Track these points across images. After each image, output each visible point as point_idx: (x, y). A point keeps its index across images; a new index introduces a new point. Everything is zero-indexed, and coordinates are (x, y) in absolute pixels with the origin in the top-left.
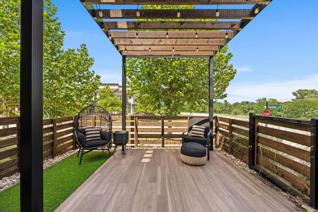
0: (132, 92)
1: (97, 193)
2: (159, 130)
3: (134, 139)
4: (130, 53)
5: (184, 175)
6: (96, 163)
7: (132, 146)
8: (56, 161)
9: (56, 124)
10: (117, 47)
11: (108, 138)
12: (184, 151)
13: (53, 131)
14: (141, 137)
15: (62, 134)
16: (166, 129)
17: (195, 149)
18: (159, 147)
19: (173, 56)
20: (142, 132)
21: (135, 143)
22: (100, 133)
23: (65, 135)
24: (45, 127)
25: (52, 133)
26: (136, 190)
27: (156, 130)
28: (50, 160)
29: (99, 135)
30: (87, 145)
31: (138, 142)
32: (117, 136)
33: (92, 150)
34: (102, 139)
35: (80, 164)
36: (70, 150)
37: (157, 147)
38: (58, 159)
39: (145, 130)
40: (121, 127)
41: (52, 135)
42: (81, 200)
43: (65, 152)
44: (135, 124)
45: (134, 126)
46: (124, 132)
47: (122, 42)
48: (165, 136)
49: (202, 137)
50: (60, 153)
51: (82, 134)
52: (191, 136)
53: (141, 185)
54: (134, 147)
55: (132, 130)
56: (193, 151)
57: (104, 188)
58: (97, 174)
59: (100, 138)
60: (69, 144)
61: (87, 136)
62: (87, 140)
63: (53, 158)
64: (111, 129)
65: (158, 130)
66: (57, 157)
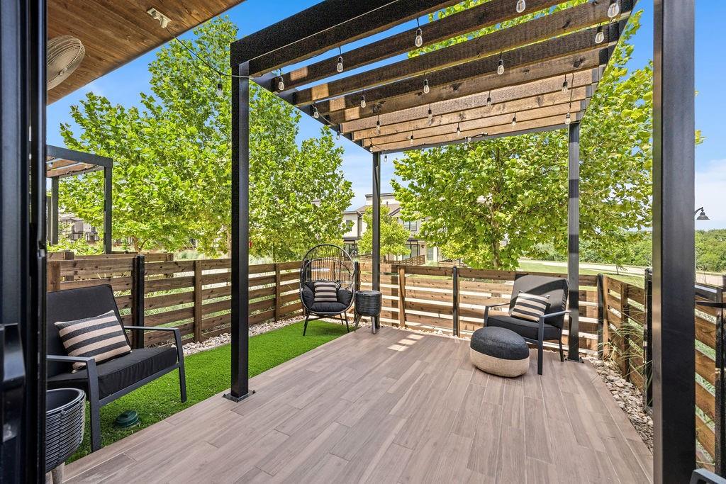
0: (409, 216)
1: (311, 369)
2: (448, 298)
3: (397, 310)
4: (384, 147)
5: (455, 382)
6: (324, 338)
7: (393, 324)
8: (278, 326)
9: (279, 272)
10: (360, 143)
11: (346, 301)
12: (477, 343)
13: (275, 281)
14: (411, 308)
15: (287, 288)
16: (465, 297)
17: (494, 340)
18: (448, 333)
19: (469, 139)
20: (413, 297)
21: (399, 318)
22: (337, 291)
23: (291, 290)
24: (251, 276)
25: (274, 284)
26: (361, 379)
27: (443, 297)
28: (272, 324)
29: (335, 294)
30: (313, 307)
31: (405, 317)
32: (361, 299)
33: (322, 316)
34: (338, 302)
35: (304, 335)
36: (298, 315)
37: (444, 332)
38: (280, 324)
39: (417, 295)
40: (371, 284)
41: (275, 287)
42: (292, 370)
43: (292, 316)
44: (399, 282)
45: (397, 284)
46: (376, 292)
47: (364, 135)
48: (461, 312)
49: (535, 322)
50: (285, 316)
51: (309, 290)
52: (513, 316)
53: (371, 376)
54: (397, 325)
55: (394, 292)
56: (490, 343)
57: (321, 366)
58: (320, 350)
59: (336, 299)
60: (297, 307)
61: (317, 294)
62: (316, 299)
63: (275, 322)
64: (357, 287)
65: (445, 297)
66: (280, 322)
